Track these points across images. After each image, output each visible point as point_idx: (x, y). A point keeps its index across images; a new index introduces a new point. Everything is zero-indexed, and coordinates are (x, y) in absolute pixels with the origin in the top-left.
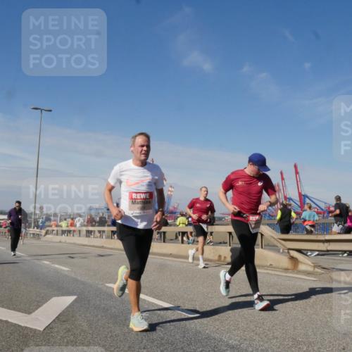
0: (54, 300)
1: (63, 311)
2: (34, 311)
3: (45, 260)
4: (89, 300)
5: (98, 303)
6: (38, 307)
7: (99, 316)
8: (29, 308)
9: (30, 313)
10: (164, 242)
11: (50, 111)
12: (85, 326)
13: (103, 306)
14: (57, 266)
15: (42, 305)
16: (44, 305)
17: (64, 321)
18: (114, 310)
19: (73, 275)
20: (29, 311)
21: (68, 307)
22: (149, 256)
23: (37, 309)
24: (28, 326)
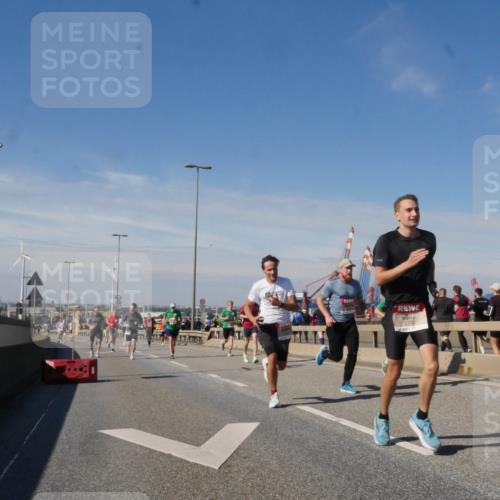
0: (229, 427)
1: (243, 443)
2: (204, 442)
3: (212, 371)
4: (276, 429)
5: (290, 433)
6: (209, 436)
7: (293, 451)
8: (197, 437)
9: (198, 445)
10: (376, 346)
11: (210, 168)
12: (274, 464)
13: (296, 436)
14: (228, 381)
15: (213, 435)
16: (217, 435)
17: (245, 458)
18: (312, 443)
19: (251, 393)
20: (197, 443)
21: (248, 439)
22: (356, 367)
23: (207, 439)
24: (198, 462)
